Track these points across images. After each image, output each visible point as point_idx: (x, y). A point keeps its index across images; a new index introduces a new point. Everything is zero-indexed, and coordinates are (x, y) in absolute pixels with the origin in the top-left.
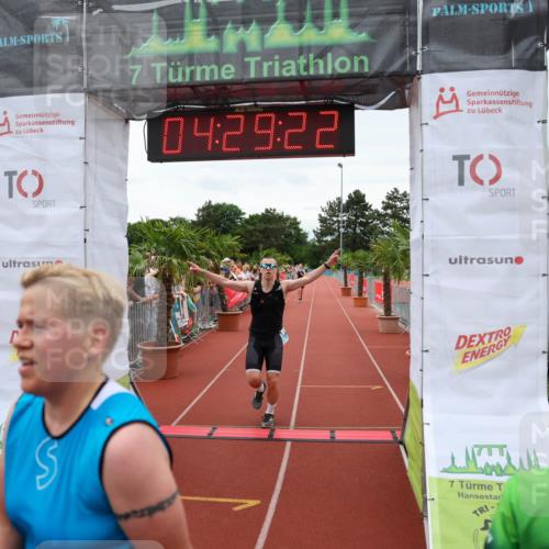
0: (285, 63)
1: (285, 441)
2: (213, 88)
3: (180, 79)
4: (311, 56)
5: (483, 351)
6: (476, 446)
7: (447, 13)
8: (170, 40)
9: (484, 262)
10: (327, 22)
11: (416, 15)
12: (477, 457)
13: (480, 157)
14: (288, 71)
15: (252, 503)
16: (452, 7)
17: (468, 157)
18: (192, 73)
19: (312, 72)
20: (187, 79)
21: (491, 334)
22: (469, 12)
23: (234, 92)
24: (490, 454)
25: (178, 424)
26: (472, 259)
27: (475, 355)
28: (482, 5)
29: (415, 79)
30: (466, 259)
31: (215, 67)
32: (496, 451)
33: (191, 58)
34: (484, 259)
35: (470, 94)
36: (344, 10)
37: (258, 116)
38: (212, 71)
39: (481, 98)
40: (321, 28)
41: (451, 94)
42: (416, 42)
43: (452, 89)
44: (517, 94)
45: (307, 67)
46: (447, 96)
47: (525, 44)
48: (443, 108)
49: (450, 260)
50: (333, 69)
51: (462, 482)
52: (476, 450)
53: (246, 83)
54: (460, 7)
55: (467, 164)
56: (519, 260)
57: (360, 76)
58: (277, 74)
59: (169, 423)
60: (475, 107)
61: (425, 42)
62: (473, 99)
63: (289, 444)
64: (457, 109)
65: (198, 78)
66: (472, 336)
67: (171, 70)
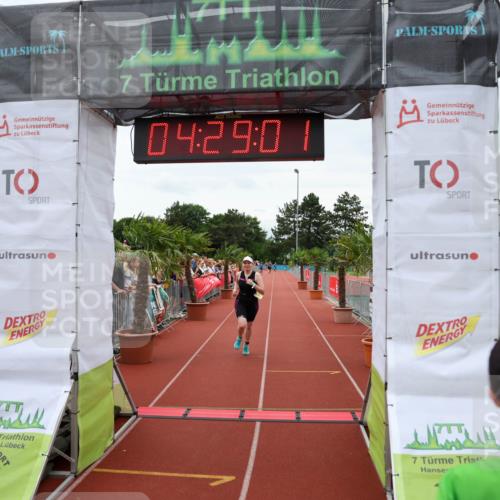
0: (263, 75)
1: (254, 421)
2: (194, 97)
3: (166, 88)
4: (286, 70)
5: (442, 339)
6: (436, 425)
7: (409, 34)
8: (157, 53)
9: (443, 258)
10: (301, 40)
11: (381, 35)
12: (438, 435)
13: (440, 163)
14: (266, 83)
15: (227, 479)
16: (414, 28)
17: (428, 163)
18: (178, 83)
19: (287, 84)
20: (173, 89)
21: (449, 323)
22: (429, 33)
23: (214, 101)
24: (449, 431)
25: (155, 405)
26: (431, 255)
27: (435, 342)
28: (440, 28)
29: (380, 92)
30: (426, 254)
31: (199, 78)
32: (454, 429)
33: (177, 70)
34: (442, 255)
35: (429, 106)
36: (316, 30)
37: (237, 122)
38: (196, 82)
39: (440, 110)
40: (296, 45)
41: (412, 106)
42: (381, 59)
43: (414, 101)
44: (472, 106)
45: (282, 80)
46: (409, 107)
47: (478, 62)
48: (406, 118)
49: (412, 255)
50: (307, 82)
51: (424, 458)
52: (437, 428)
53: (227, 93)
54: (421, 28)
55: (428, 169)
56: (474, 256)
57: (331, 88)
58: (255, 85)
59: (146, 405)
60: (435, 118)
61: (390, 59)
62: (432, 110)
63: (258, 424)
64: (419, 119)
65: (183, 88)
66: (431, 325)
67: (158, 80)
